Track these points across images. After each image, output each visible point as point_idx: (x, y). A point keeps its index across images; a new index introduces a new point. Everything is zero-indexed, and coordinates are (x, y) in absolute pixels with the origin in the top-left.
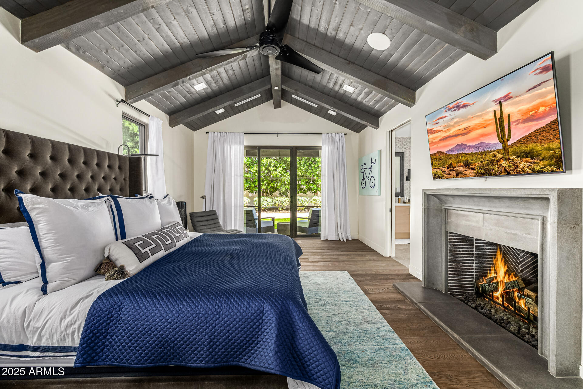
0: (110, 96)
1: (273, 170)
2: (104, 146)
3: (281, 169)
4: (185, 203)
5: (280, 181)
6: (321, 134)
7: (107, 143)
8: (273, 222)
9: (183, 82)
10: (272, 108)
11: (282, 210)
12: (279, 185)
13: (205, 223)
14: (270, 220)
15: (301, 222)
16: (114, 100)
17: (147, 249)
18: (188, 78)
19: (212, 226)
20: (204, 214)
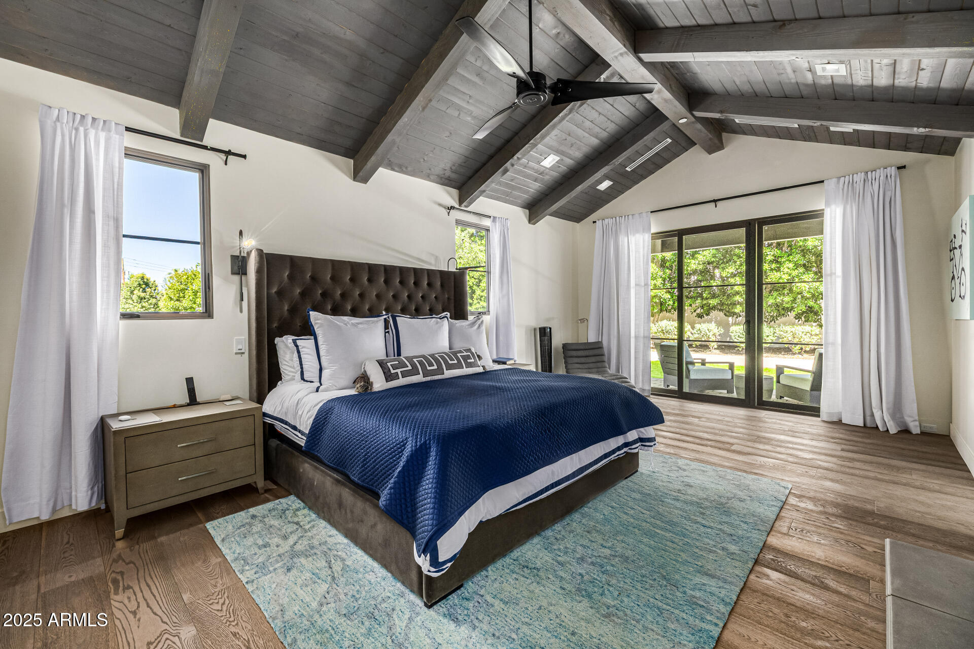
0: (440, 205)
1: (772, 270)
2: (433, 262)
3: (791, 265)
4: (550, 328)
5: (791, 290)
6: (822, 182)
7: (437, 258)
8: (730, 371)
9: (513, 165)
10: (705, 155)
11: (799, 353)
12: (787, 299)
13: (583, 360)
14: (726, 367)
15: (790, 377)
16: (445, 208)
17: (399, 371)
18: (515, 157)
19: (591, 365)
20: (582, 347)
